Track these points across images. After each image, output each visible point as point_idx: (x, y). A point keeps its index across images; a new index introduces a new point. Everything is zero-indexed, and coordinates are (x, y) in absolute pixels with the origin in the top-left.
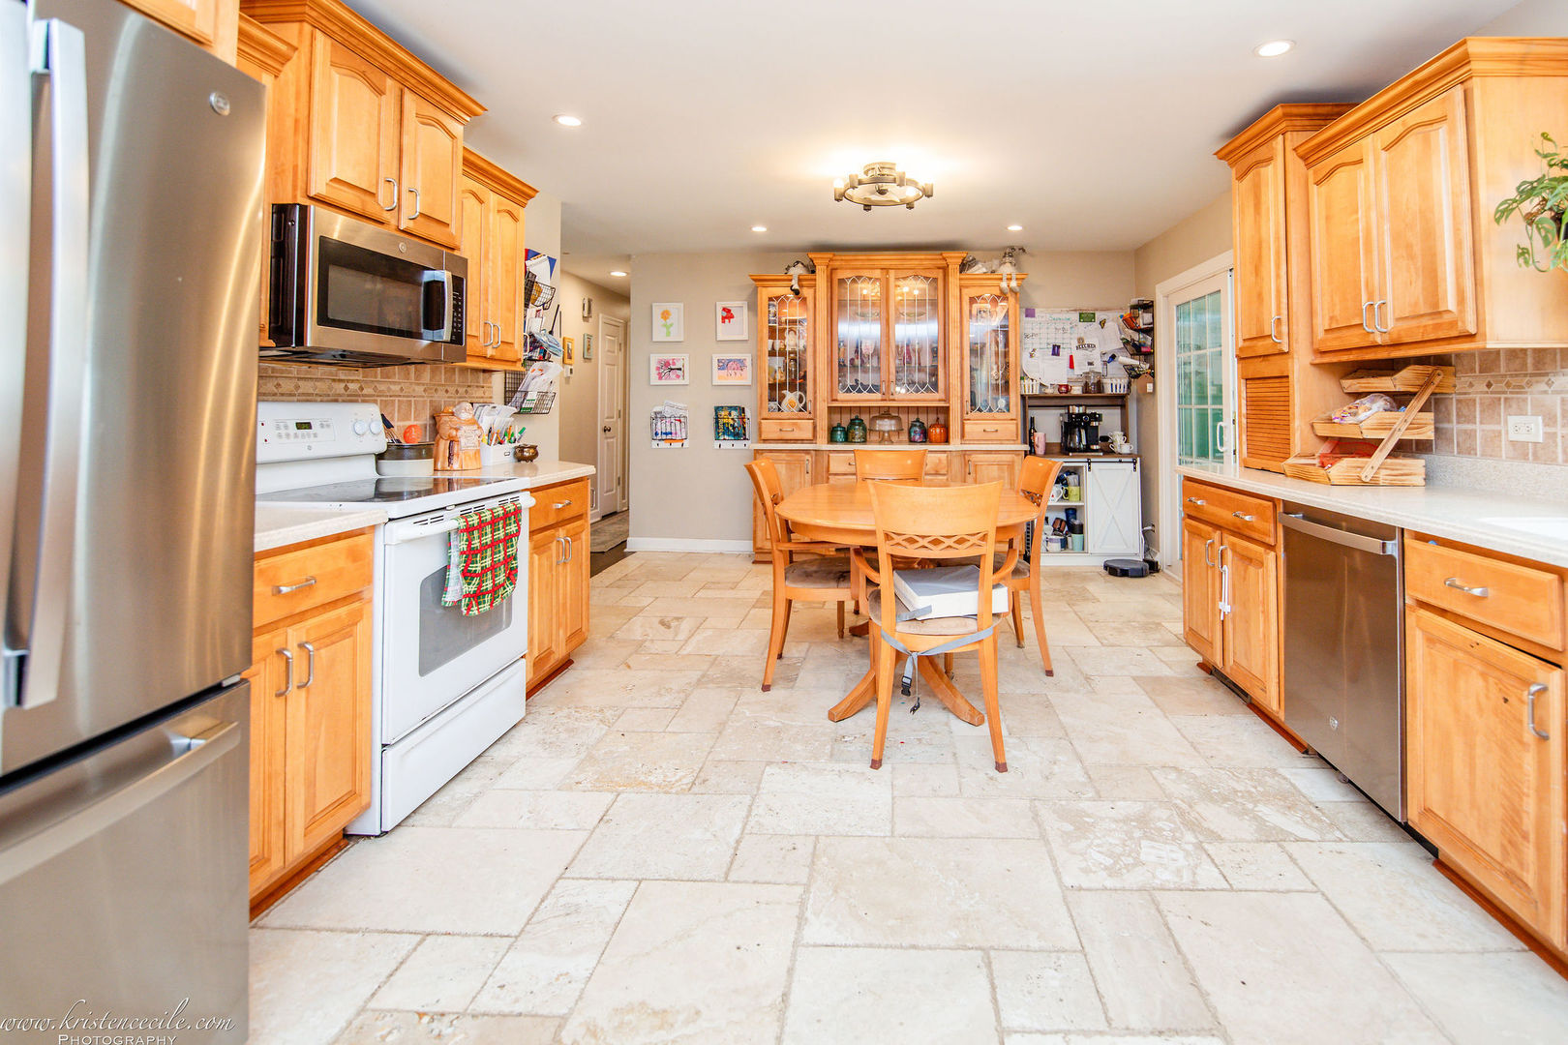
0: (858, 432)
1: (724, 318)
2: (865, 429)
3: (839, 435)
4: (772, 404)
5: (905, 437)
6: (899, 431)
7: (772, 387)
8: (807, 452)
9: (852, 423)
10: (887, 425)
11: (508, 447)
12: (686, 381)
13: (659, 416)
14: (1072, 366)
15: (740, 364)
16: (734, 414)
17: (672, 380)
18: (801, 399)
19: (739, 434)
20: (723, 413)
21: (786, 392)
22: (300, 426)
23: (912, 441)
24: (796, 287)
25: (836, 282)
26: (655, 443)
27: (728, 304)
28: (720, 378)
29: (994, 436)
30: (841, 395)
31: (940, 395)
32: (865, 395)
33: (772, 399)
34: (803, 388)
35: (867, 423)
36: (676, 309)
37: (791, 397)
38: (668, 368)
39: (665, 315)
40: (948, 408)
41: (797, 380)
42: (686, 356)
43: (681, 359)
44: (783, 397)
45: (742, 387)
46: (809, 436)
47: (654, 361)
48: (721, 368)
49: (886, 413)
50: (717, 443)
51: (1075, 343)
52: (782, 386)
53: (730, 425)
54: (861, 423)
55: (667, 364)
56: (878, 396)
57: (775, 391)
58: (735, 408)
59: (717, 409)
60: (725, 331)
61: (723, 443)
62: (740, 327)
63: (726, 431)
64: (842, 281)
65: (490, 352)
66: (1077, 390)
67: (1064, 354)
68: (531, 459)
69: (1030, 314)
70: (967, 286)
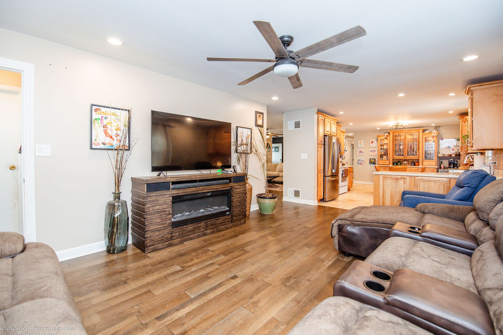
0: (399, 164)
1: (371, 143)
2: (401, 163)
3: (395, 164)
4: (381, 158)
6: (409, 163)
7: (381, 155)
8: (388, 167)
9: (398, 162)
10: (405, 162)
11: (342, 163)
12: (364, 154)
13: (359, 160)
14: (453, 150)
15: (375, 151)
16: (373, 160)
17: (362, 154)
18: (387, 157)
19: (374, 163)
20: (371, 160)
21: (384, 156)
23: (411, 165)
24: (386, 137)
25: (394, 136)
26: (358, 165)
27: (372, 140)
28: (371, 153)
29: (430, 165)
30: (395, 157)
31: (417, 157)
32: (400, 157)
33: (381, 157)
34: (387, 155)
35: (401, 162)
36: (362, 142)
37: (385, 157)
38: (361, 152)
39: (360, 143)
40: (419, 159)
41: (386, 154)
42: (364, 150)
43: (363, 150)
44: (383, 157)
45: (375, 155)
46: (388, 164)
47: (358, 150)
48: (371, 152)
49: (406, 160)
50: (370, 165)
51: (454, 146)
52: (383, 155)
53: (373, 162)
54: (400, 162)
55: (361, 151)
56: (403, 157)
57: (381, 156)
58: (373, 159)
59: (370, 159)
60: (372, 145)
61: (371, 165)
62: (375, 144)
63: (372, 163)
64: (396, 136)
65: (342, 152)
66: (453, 156)
67: (451, 148)
68: (344, 165)
69: (442, 139)
70: (424, 135)
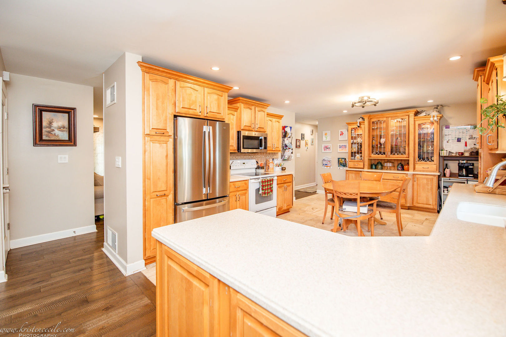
0: (380, 166)
1: (341, 135)
2: (382, 165)
3: (374, 167)
4: (352, 158)
5: (396, 168)
6: (394, 167)
7: (352, 153)
8: (360, 171)
9: (378, 163)
10: (389, 165)
11: (280, 167)
12: (331, 151)
13: (324, 160)
14: (466, 145)
15: (345, 146)
16: (343, 160)
17: (328, 151)
18: (361, 156)
19: (345, 165)
20: (340, 160)
21: (356, 154)
22: (243, 163)
23: (398, 170)
24: (359, 125)
25: (371, 123)
26: (323, 167)
27: (342, 131)
28: (340, 150)
29: (427, 170)
30: (372, 155)
31: (405, 156)
32: (380, 155)
33: (352, 156)
34: (361, 153)
35: (382, 163)
36: (329, 133)
37: (358, 156)
38: (326, 148)
39: (326, 134)
40: (409, 160)
41: (359, 152)
42: (331, 145)
43: (329, 145)
44: (355, 156)
45: (345, 153)
46: (362, 167)
47: (323, 146)
48: (340, 148)
49: (389, 161)
50: (339, 167)
51: (468, 137)
52: (355, 153)
53: (342, 163)
54: (381, 164)
55: (326, 147)
56: (384, 156)
57: (353, 154)
58: (343, 158)
59: (338, 159)
60: (341, 138)
61: (340, 167)
62: (346, 136)
63: (341, 164)
64: (373, 123)
65: (274, 149)
66: (467, 154)
67: (463, 141)
68: (284, 170)
69: (447, 127)
70: (417, 121)
